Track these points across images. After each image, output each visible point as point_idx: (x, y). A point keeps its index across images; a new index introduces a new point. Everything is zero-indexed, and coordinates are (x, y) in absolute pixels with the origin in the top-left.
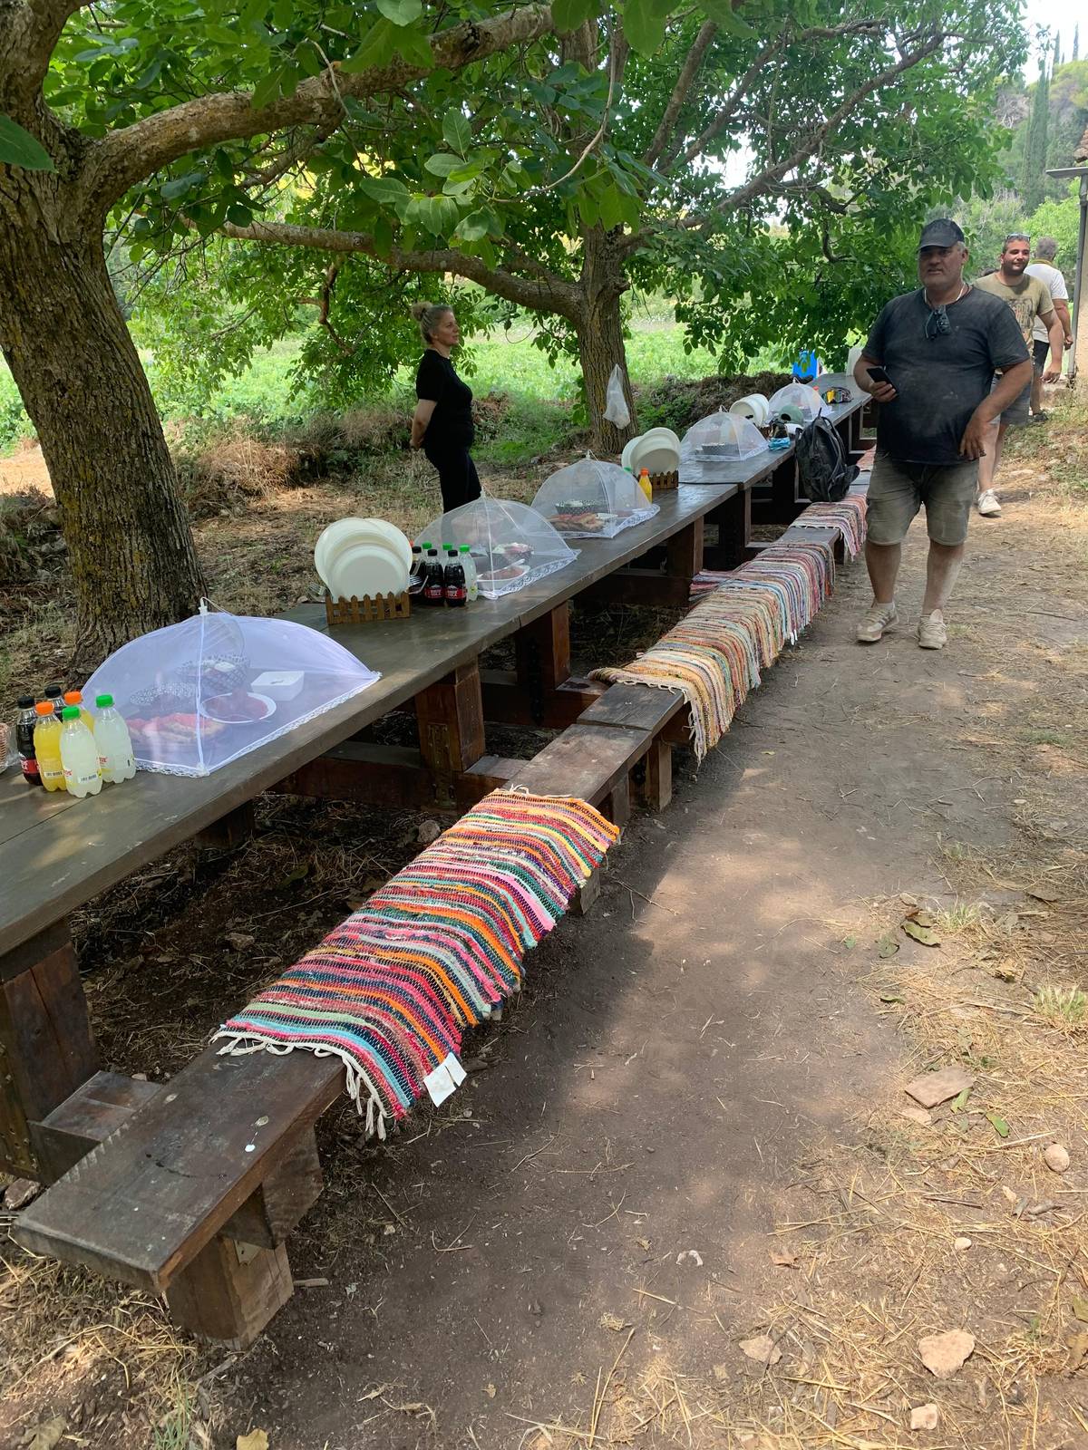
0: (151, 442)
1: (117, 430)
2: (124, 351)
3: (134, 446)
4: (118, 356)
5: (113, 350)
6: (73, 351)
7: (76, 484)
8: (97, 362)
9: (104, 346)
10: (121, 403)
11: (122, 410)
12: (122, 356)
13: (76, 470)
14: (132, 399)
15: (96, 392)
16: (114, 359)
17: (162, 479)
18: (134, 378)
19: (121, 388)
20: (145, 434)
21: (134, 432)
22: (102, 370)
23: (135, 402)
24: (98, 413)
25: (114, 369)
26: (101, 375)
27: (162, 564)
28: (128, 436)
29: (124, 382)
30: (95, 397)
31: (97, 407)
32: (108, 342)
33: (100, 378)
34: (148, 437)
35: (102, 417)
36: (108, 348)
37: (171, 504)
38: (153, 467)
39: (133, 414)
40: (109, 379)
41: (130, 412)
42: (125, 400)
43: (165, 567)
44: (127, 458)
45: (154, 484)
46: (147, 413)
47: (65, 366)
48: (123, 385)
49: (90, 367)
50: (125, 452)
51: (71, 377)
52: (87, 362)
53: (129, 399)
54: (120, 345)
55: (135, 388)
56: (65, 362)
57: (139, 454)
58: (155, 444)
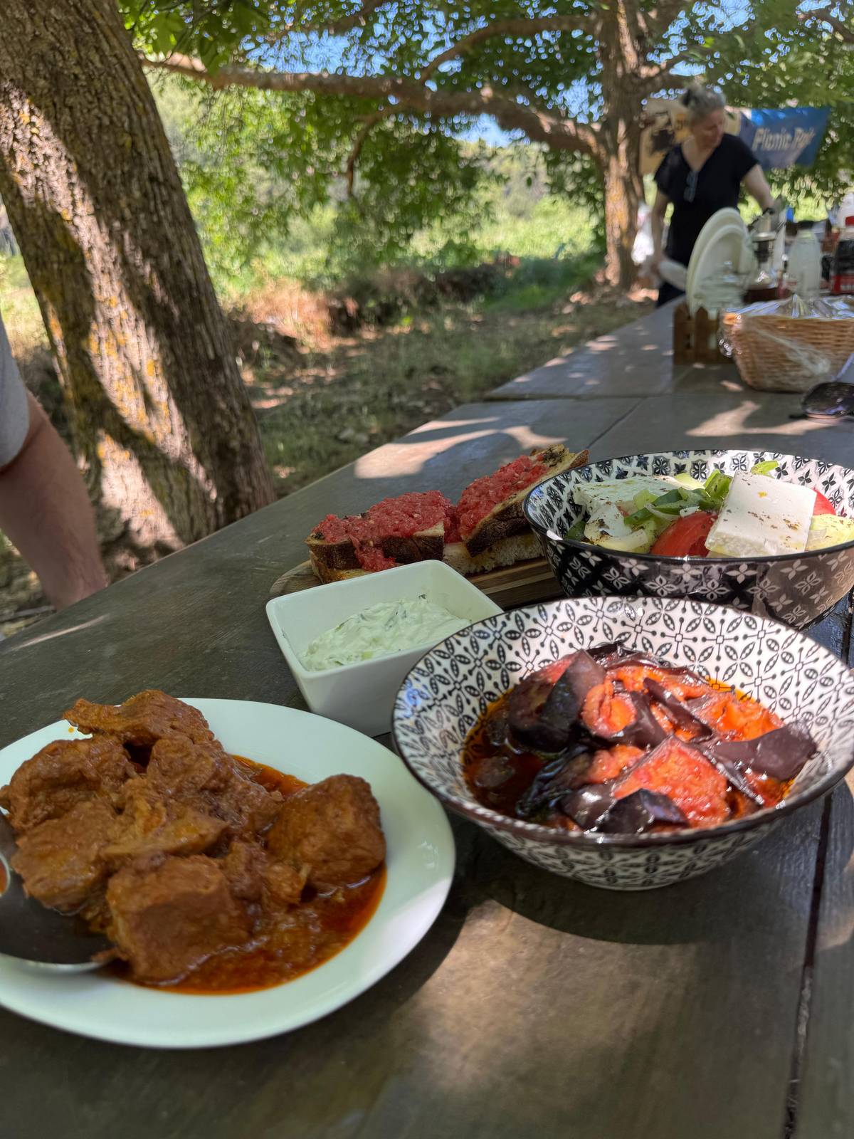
0: (164, 192)
1: (108, 166)
2: (114, 42)
3: (137, 194)
4: (105, 46)
5: (94, 34)
6: (29, 28)
7: (54, 258)
8: (69, 47)
9: (80, 24)
10: (112, 122)
11: (115, 133)
12: (112, 48)
13: (52, 235)
14: (130, 117)
15: (70, 101)
16: (98, 49)
17: (183, 251)
18: (133, 88)
19: (111, 98)
20: (153, 179)
21: (136, 172)
22: (78, 63)
23: (136, 125)
24: (77, 136)
25: (99, 65)
26: (77, 70)
27: (188, 379)
28: (126, 181)
29: (116, 89)
30: (71, 108)
31: (74, 126)
32: (89, 21)
33: (76, 77)
34: (159, 184)
35: (84, 145)
36: (87, 29)
37: (198, 290)
38: (170, 232)
39: (133, 143)
40: (90, 78)
41: (127, 140)
42: (120, 119)
43: (192, 384)
44: (127, 213)
45: (171, 257)
46: (156, 147)
47: (18, 54)
48: (114, 93)
49: (59, 57)
50: (123, 203)
51: (30, 74)
52: (53, 48)
53: (125, 119)
54: (108, 32)
55: (135, 104)
56: (18, 47)
57: (145, 209)
58: (170, 195)
